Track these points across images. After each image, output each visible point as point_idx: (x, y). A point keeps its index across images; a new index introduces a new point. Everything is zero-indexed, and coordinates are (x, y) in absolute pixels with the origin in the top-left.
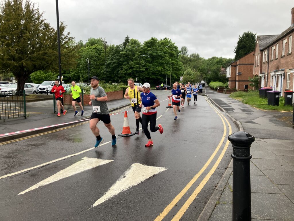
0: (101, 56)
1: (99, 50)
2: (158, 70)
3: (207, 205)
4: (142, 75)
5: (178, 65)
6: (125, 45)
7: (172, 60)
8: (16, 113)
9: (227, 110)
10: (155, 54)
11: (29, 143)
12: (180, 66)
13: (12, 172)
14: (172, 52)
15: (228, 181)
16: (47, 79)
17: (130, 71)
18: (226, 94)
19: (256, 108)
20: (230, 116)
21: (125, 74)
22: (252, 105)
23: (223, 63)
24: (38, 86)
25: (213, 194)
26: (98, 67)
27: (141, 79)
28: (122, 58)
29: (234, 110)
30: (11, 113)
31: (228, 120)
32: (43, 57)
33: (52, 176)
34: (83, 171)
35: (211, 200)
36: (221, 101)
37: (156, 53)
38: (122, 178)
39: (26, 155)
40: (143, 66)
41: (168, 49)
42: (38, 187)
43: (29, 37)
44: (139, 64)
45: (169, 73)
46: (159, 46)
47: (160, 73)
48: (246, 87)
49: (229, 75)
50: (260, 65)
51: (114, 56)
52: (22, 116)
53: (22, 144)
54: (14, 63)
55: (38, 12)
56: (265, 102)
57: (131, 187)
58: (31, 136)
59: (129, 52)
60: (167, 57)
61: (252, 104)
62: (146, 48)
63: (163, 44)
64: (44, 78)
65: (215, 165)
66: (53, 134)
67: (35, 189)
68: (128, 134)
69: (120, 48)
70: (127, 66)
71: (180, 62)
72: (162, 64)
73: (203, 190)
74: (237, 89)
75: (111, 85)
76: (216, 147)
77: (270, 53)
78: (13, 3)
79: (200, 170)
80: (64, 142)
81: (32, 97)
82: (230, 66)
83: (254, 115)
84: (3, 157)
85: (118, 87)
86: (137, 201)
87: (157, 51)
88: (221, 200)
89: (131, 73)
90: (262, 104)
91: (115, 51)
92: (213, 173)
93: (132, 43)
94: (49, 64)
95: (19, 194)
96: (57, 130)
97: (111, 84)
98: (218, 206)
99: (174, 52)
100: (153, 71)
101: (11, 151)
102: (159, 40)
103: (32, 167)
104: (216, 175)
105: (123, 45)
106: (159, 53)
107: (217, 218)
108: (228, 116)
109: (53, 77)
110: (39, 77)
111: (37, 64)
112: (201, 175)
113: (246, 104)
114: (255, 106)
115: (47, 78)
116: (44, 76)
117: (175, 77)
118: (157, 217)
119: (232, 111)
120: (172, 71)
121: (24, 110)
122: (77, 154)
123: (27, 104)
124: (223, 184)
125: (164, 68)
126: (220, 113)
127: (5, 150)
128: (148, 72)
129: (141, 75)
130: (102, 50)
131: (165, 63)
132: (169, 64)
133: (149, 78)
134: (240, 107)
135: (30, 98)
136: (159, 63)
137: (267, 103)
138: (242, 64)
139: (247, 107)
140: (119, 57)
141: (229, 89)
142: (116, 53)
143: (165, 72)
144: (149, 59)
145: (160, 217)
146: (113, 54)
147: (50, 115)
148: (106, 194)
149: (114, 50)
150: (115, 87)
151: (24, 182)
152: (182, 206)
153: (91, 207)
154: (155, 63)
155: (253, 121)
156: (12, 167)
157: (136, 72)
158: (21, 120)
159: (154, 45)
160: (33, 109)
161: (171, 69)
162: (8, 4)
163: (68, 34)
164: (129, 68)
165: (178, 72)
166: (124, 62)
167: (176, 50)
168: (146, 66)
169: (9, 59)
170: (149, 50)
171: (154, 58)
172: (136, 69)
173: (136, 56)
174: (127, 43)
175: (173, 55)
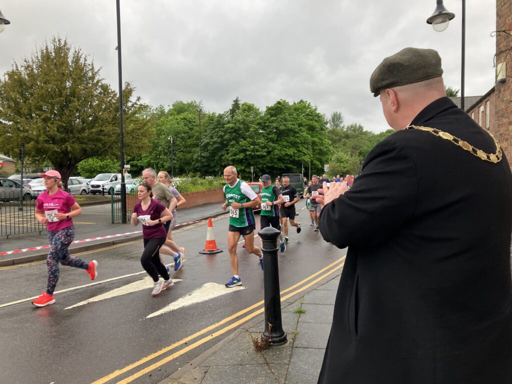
0: (193, 131)
1: (190, 122)
2: (289, 153)
4: (261, 162)
5: (323, 146)
6: (233, 113)
7: (312, 137)
10: (282, 128)
12: (326, 148)
14: (313, 123)
15: (305, 295)
16: (104, 170)
17: (241, 156)
21: (233, 161)
24: (90, 182)
26: (188, 149)
27: (259, 168)
28: (228, 134)
32: (97, 136)
37: (285, 125)
38: (187, 296)
40: (263, 148)
41: (305, 118)
42: (86, 303)
43: (78, 107)
44: (257, 145)
45: (307, 158)
46: (291, 114)
47: (291, 159)
51: (214, 131)
54: (54, 148)
55: (93, 68)
57: (195, 303)
59: (240, 124)
60: (304, 131)
62: (268, 118)
63: (298, 111)
64: (98, 168)
68: (213, 251)
70: (236, 147)
71: (326, 140)
72: (294, 144)
75: (205, 180)
78: (54, 54)
81: (79, 199)
85: (215, 183)
87: (286, 121)
89: (242, 159)
91: (216, 122)
93: (244, 110)
94: (107, 148)
95: (65, 309)
96: (115, 246)
99: (316, 123)
100: (279, 156)
102: (291, 104)
105: (230, 113)
106: (290, 126)
109: (114, 166)
110: (91, 167)
111: (88, 149)
115: (104, 168)
116: (98, 164)
117: (318, 165)
120: (312, 155)
125: (299, 151)
128: (271, 157)
129: (259, 162)
130: (195, 122)
131: (300, 142)
132: (308, 144)
133: (273, 166)
136: (290, 143)
140: (223, 134)
142: (219, 126)
143: (300, 157)
146: (212, 128)
147: (105, 226)
148: (163, 308)
149: (214, 122)
150: (211, 183)
151: (71, 299)
154: (284, 143)
157: (251, 157)
159: (281, 112)
160: (81, 217)
161: (310, 152)
162: (46, 57)
163: (137, 100)
164: (240, 152)
165: (323, 158)
166: (231, 142)
167: (319, 120)
168: (268, 147)
169: (47, 141)
170: (272, 122)
171: (281, 134)
172: (250, 153)
173: (251, 131)
174: (236, 110)
175: (315, 128)
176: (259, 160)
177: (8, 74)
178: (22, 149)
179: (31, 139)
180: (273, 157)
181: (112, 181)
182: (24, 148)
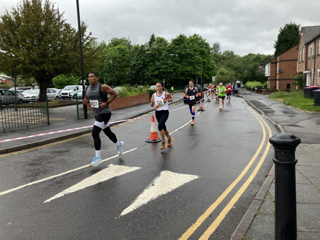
0: (125, 57)
1: (123, 51)
2: (188, 70)
3: (245, 215)
4: (170, 76)
5: (210, 64)
6: (151, 44)
7: (203, 58)
8: (39, 119)
9: (266, 112)
10: (183, 53)
11: (53, 150)
12: (212, 66)
13: (38, 180)
14: (203, 49)
15: (268, 190)
16: (69, 84)
17: (157, 72)
18: (264, 94)
19: (300, 110)
20: (270, 120)
21: (152, 75)
22: (295, 107)
23: (261, 60)
24: (61, 91)
25: (252, 204)
26: (122, 69)
27: (168, 80)
28: (148, 58)
29: (275, 112)
30: (34, 119)
31: (267, 124)
32: (64, 60)
33: (78, 184)
34: (109, 178)
35: (250, 210)
36: (259, 102)
37: (185, 51)
38: (151, 186)
39: (50, 162)
40: (171, 67)
41: (198, 46)
42: (63, 195)
43: (50, 39)
44: (167, 65)
45: (200, 73)
46: (188, 44)
47: (189, 74)
48: (288, 86)
49: (269, 73)
50: (304, 61)
51: (139, 56)
52: (45, 122)
53: (47, 151)
54: (35, 68)
55: (58, 12)
56: (311, 102)
57: (161, 195)
58: (55, 143)
59: (155, 51)
60: (198, 55)
61: (296, 105)
62: (174, 47)
63: (193, 41)
64: (66, 82)
65: (253, 173)
66: (78, 140)
67: (61, 197)
68: (156, 140)
70: (153, 66)
71: (212, 61)
72: (191, 64)
73: (240, 200)
74: (277, 89)
75: (137, 89)
76: (254, 153)
77: (317, 46)
78: (32, 3)
79: (236, 178)
80: (89, 148)
81: (55, 103)
82: (270, 63)
83: (298, 117)
84: (28, 165)
85: (144, 90)
86: (167, 211)
87: (186, 49)
88: (261, 210)
89: (157, 75)
90: (308, 105)
91: (139, 51)
92: (251, 181)
93: (158, 42)
94: (71, 67)
95: (44, 202)
96: (81, 136)
97: (137, 87)
98: (257, 216)
99: (205, 49)
100: (182, 72)
101: (36, 159)
102: (188, 37)
103: (56, 174)
104: (254, 183)
105: (149, 44)
106: (188, 52)
107: (257, 230)
108: (268, 119)
109: (76, 81)
110: (61, 82)
111: (58, 68)
112: (238, 184)
113: (289, 105)
114: (299, 107)
115: (69, 82)
116: (66, 80)
117: (207, 77)
118: (190, 228)
119: (272, 114)
120: (203, 71)
121: (47, 117)
123: (50, 110)
124: (263, 193)
125: (195, 68)
126: (258, 116)
127: (29, 157)
128: (176, 73)
129: (168, 76)
130: (126, 51)
131: (195, 62)
132: (200, 63)
133: (178, 79)
134: (281, 109)
135: (53, 104)
136: (189, 63)
137: (314, 104)
138: (283, 61)
139: (289, 109)
140: (144, 58)
141: (268, 89)
142: (141, 53)
143: (195, 72)
144: (177, 59)
145: (192, 228)
146: (137, 55)
147: (73, 121)
148: (134, 202)
150: (141, 90)
151: (50, 190)
152: (217, 216)
153: (118, 217)
154: (184, 63)
155: (296, 124)
156: (37, 174)
157: (163, 73)
158: (45, 126)
159: (182, 43)
160: (56, 115)
161: (202, 69)
162: (27, 5)
163: (90, 34)
164: (155, 70)
165: (210, 72)
166: (150, 63)
167: (207, 47)
168: (174, 66)
169: (30, 64)
170: (177, 49)
171: (183, 57)
172: (163, 70)
173: (163, 56)
174: (153, 42)
175: (205, 52)
176: (168, 75)
177: (2, 18)
178: (14, 69)
179: (20, 62)
181: (75, 90)
182: (15, 68)
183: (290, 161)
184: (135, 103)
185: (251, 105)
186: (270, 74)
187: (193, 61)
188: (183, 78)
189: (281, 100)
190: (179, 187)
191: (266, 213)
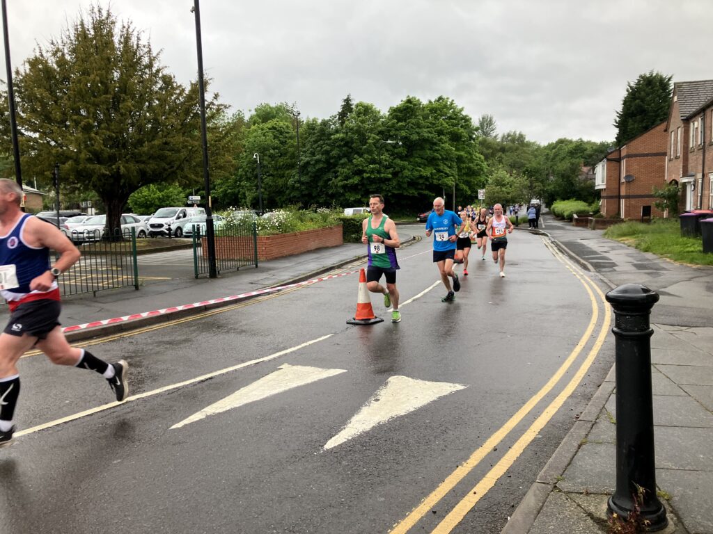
0: (286, 147)
1: (281, 133)
2: (424, 174)
3: (561, 445)
4: (384, 188)
5: (473, 162)
6: (343, 117)
7: (457, 150)
9: (598, 267)
10: (415, 137)
11: (156, 339)
12: (477, 165)
13: (144, 391)
14: (458, 129)
15: (605, 405)
17: (356, 180)
18: (594, 229)
19: (672, 261)
20: (606, 281)
21: (344, 187)
22: (662, 254)
23: (587, 154)
24: (148, 220)
25: (574, 427)
26: (280, 172)
28: (336, 149)
29: (616, 265)
30: (103, 278)
31: (601, 289)
32: (161, 152)
33: (227, 398)
34: (287, 388)
35: (569, 437)
36: (582, 245)
37: (418, 133)
38: (373, 402)
39: (159, 361)
40: (387, 167)
41: (447, 123)
42: (204, 417)
43: (133, 108)
44: (378, 163)
45: (450, 181)
46: (425, 118)
47: (428, 183)
48: (647, 210)
49: (603, 182)
50: (681, 156)
51: (316, 145)
53: (144, 341)
54: (100, 169)
55: (150, 50)
56: (696, 245)
57: (395, 417)
58: (157, 326)
59: (353, 133)
60: (445, 142)
61: (663, 251)
62: (394, 124)
63: (435, 112)
64: (157, 200)
65: (573, 379)
66: (204, 321)
67: (201, 420)
68: (369, 319)
69: (331, 125)
70: (348, 167)
71: (477, 155)
72: (432, 161)
73: (551, 424)
74: (623, 216)
75: (316, 215)
76: (575, 345)
77: (708, 125)
78: (92, 32)
79: (540, 389)
80: (232, 336)
82: (605, 160)
83: (666, 276)
85: (330, 218)
86: (412, 441)
87: (420, 128)
88: (591, 437)
89: (357, 185)
90: (688, 252)
91: (318, 132)
92: (570, 393)
93: (359, 114)
94: (175, 168)
95: (172, 428)
96: (209, 313)
97: (316, 212)
98: (584, 446)
99: (462, 130)
100: (411, 179)
102: (424, 102)
103: (180, 382)
104: (576, 397)
105: (339, 119)
106: (426, 135)
107: (584, 466)
108: (602, 281)
109: (178, 197)
110: (147, 200)
111: (148, 170)
112: (543, 398)
113: (647, 251)
114: (669, 255)
115: (164, 201)
116: (156, 196)
117: (466, 191)
118: (458, 468)
119: (611, 269)
120: (457, 177)
122: (266, 359)
123: (138, 257)
124: (595, 411)
125: (439, 171)
128: (399, 181)
129: (382, 188)
130: (288, 133)
131: (440, 157)
132: (451, 160)
133: (402, 194)
134: (630, 259)
136: (426, 159)
137: (701, 249)
138: (636, 156)
139: (648, 260)
140: (328, 148)
141: (601, 216)
142: (322, 138)
143: (439, 180)
144: (401, 150)
145: (463, 468)
146: (314, 141)
147: (187, 282)
148: (345, 428)
149: (316, 131)
150: (325, 218)
151: (175, 408)
152: (507, 451)
153: (319, 450)
154: (417, 159)
155: (663, 290)
156: (141, 382)
157: (370, 181)
159: (412, 115)
160: (151, 269)
161: (455, 172)
162: (82, 35)
163: (215, 98)
164: (353, 174)
165: (472, 180)
166: (340, 159)
167: (467, 125)
168: (394, 166)
169: (89, 160)
170: (400, 129)
171: (412, 147)
172: (369, 175)
173: (370, 144)
174: (347, 114)
175: (461, 137)
176: (382, 185)
177: (29, 62)
178: (56, 172)
179: (68, 158)
180: (401, 180)
181: (178, 218)
182: (58, 170)
183: (642, 331)
184: (313, 245)
185: (566, 251)
186: (607, 184)
187: (436, 154)
188: (413, 193)
189: (631, 240)
190: (429, 404)
191: (601, 441)
